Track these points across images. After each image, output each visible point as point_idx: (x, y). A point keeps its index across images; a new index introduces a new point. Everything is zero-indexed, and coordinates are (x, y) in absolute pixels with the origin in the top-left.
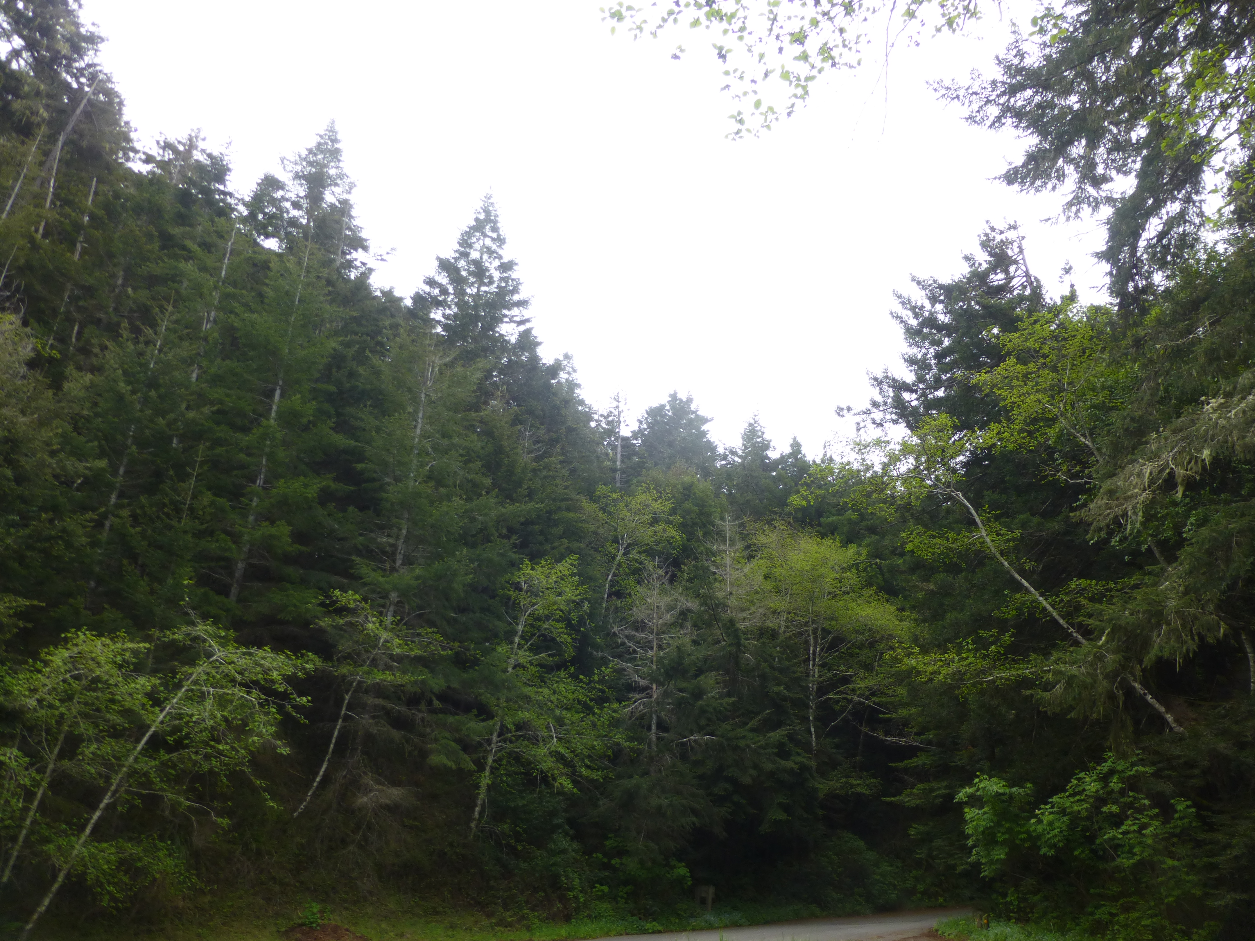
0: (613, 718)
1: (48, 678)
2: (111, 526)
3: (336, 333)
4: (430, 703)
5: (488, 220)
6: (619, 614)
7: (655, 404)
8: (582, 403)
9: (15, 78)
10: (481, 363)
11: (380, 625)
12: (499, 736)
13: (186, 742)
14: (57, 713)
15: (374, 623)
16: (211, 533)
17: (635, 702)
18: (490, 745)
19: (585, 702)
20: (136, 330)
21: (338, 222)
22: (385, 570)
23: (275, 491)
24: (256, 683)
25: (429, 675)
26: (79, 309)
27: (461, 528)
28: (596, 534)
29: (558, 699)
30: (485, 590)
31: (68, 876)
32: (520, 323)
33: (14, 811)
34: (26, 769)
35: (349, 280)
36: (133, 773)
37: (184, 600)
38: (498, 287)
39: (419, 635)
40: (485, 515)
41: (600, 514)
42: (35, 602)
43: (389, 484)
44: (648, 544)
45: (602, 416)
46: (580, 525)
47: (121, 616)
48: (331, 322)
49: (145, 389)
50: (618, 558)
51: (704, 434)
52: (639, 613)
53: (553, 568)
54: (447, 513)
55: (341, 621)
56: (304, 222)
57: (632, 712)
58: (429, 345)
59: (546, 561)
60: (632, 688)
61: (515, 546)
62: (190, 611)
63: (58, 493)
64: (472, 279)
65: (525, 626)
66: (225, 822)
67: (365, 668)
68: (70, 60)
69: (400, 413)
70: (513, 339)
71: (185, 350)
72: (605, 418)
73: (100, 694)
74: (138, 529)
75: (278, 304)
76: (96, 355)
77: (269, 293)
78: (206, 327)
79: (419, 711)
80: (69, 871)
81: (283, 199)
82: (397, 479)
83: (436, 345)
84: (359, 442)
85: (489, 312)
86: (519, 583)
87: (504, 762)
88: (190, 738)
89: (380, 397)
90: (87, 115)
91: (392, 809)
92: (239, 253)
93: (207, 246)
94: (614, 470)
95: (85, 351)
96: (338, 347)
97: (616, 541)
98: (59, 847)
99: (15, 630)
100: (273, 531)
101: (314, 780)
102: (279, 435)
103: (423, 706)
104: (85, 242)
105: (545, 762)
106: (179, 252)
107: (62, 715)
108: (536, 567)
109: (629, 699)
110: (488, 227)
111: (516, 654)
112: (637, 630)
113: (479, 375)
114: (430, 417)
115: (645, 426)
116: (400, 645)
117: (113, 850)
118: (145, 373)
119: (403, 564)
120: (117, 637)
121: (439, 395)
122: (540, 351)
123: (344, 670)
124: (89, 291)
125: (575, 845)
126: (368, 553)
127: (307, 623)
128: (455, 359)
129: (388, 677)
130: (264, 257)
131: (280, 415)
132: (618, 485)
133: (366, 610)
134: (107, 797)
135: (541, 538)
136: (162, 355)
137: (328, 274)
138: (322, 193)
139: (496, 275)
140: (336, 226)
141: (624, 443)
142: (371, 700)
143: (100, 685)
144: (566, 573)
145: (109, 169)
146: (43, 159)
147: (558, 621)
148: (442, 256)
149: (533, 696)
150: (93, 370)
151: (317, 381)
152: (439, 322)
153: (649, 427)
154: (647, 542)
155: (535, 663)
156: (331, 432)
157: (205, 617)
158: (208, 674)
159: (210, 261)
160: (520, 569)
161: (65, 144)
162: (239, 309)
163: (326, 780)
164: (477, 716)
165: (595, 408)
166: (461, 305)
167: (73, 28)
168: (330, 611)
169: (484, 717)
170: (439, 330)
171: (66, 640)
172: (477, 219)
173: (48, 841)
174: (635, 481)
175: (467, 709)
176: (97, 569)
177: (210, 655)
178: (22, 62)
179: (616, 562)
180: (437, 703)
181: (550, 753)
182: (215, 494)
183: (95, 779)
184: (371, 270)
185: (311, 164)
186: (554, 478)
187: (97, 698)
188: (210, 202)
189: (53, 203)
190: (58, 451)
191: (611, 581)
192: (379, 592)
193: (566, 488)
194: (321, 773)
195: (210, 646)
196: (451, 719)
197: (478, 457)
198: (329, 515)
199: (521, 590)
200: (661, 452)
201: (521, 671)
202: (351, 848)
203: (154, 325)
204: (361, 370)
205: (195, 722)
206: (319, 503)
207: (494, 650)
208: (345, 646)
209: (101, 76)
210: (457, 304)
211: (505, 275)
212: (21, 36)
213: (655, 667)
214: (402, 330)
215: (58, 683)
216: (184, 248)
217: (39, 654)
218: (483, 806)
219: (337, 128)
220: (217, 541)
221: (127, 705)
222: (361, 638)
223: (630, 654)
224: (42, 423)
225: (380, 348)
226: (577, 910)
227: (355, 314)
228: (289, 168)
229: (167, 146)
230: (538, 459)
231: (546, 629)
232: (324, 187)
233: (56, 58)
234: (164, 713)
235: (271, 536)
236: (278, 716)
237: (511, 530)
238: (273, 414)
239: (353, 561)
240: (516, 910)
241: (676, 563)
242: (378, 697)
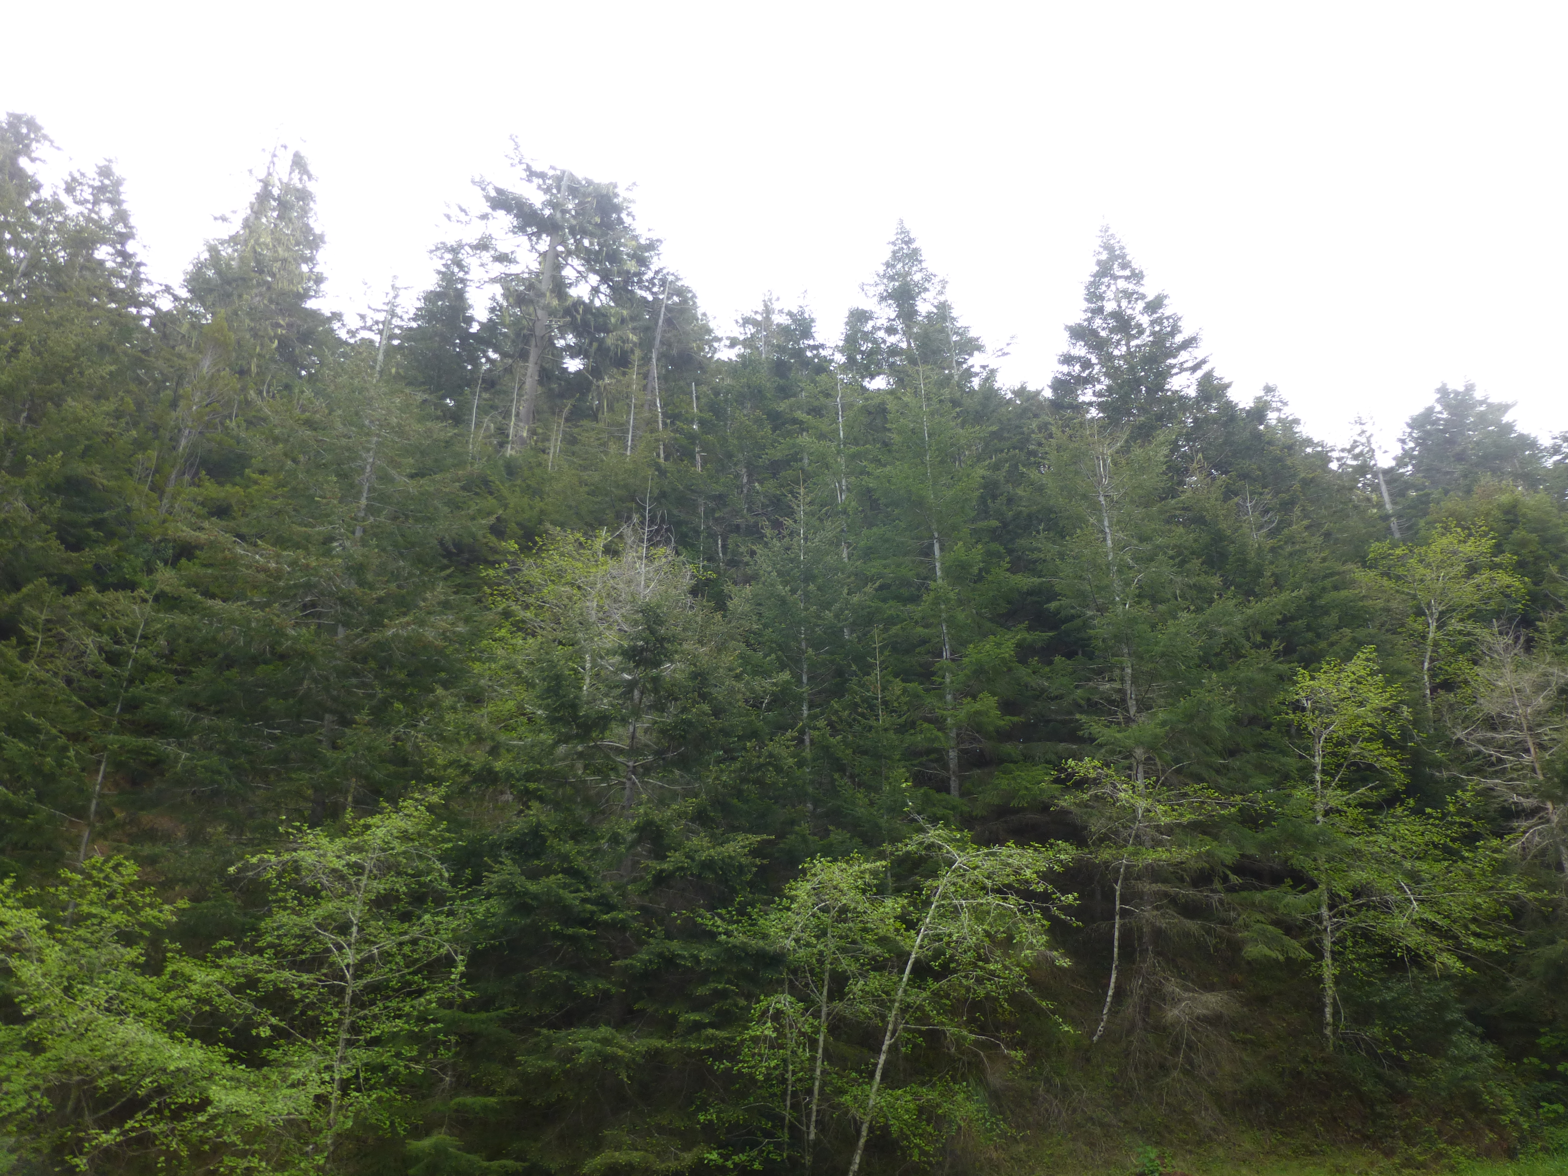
0: (1496, 860)
1: (798, 914)
2: (811, 741)
3: (979, 459)
4: (1225, 879)
5: (1113, 257)
6: (1457, 712)
7: (1418, 410)
8: (1309, 442)
9: (601, 314)
10: (1161, 436)
11: (1134, 792)
12: (1331, 908)
13: (952, 965)
14: (815, 951)
15: (1125, 790)
16: (913, 725)
17: (1525, 832)
18: (1321, 923)
19: (1445, 845)
20: (777, 525)
21: (943, 330)
22: (1119, 723)
23: (966, 660)
24: (1009, 886)
25: (1215, 843)
26: (716, 520)
27: (1200, 647)
28: (1388, 610)
29: (1402, 847)
30: (1253, 720)
31: (871, 1129)
32: (1194, 369)
33: (803, 1061)
34: (803, 1015)
35: (972, 392)
36: (906, 1008)
37: (907, 806)
38: (1153, 333)
39: (1185, 795)
40: (1227, 624)
41: (1385, 582)
42: (765, 837)
43: (1092, 618)
44: (1472, 606)
45: (1343, 450)
46: (1361, 604)
47: (848, 835)
48: (969, 447)
49: (802, 585)
50: (1431, 635)
51: (1509, 427)
52: (1490, 706)
53: (1341, 671)
54: (1177, 634)
55: (1085, 796)
56: (904, 345)
57: (1524, 849)
58: (1092, 435)
59: (1329, 663)
60: (1510, 813)
61: (1277, 655)
62: (917, 817)
63: (753, 717)
64: (1116, 337)
65: (1324, 756)
66: (1019, 1055)
67: (1130, 848)
68: (639, 274)
69: (1081, 528)
70: (1192, 392)
71: (830, 529)
72: (1349, 451)
73: (851, 925)
74: (839, 737)
75: (909, 447)
76: (747, 564)
77: (896, 438)
78: (841, 498)
79: (1212, 891)
80: (871, 1122)
81: (876, 329)
82: (1102, 609)
83: (1099, 433)
84: (1043, 576)
85: (1151, 369)
86: (1298, 701)
87: (1349, 943)
88: (957, 961)
89: (1052, 516)
90: (669, 322)
91: (1215, 1020)
92: (851, 405)
93: (816, 411)
94: (1386, 518)
95: (733, 563)
96: (987, 473)
97: (1420, 612)
98: (855, 1098)
99: (755, 869)
100: (977, 706)
101: (1106, 994)
102: (952, 595)
103: (1217, 885)
104: (702, 451)
105: (1410, 936)
106: (790, 428)
107: (821, 953)
108: (1317, 675)
109: (1512, 830)
110: (1115, 266)
111: (1323, 796)
112: (1494, 728)
113: (1165, 450)
114: (1119, 522)
115: (1412, 445)
116: (1165, 812)
117: (909, 1098)
118: (798, 567)
119: (1139, 711)
120: (852, 859)
121: (1122, 491)
122: (1232, 395)
123: (1105, 854)
124: (721, 499)
125: (1490, 1048)
126: (1092, 707)
127: (1045, 808)
128: (1127, 441)
129: (1162, 855)
130: (877, 401)
131: (947, 572)
132: (1397, 535)
133: (1112, 776)
134: (887, 1038)
135: (1310, 635)
136: (809, 543)
137: (950, 393)
138: (913, 306)
139: (1145, 320)
140: (941, 336)
141: (1388, 477)
142: (1148, 887)
143: (849, 915)
144: (1363, 673)
145: (701, 368)
146: (645, 382)
147: (1369, 740)
148: (1072, 323)
149: (1364, 848)
150: (747, 580)
151: (974, 520)
152: (1091, 404)
153: (1418, 444)
154: (1469, 602)
155: (1353, 803)
156: (1008, 574)
157: (934, 820)
158: (954, 884)
159: (824, 426)
160: (1295, 683)
161: (658, 360)
162: (870, 467)
163: (1120, 993)
164: (1293, 887)
165: (1329, 442)
166: (1112, 373)
167: (634, 243)
168: (1068, 787)
169: (1303, 886)
170: (1094, 413)
171: (804, 872)
172: (1099, 263)
173: (841, 1092)
174: (1422, 523)
175: (1276, 879)
176: (810, 790)
177: (950, 863)
178: (602, 297)
179: (1429, 642)
180: (1234, 879)
181: (1413, 923)
182: (903, 681)
183: (870, 1019)
184: (993, 372)
185: (892, 278)
186: (1303, 552)
187: (850, 929)
188: (806, 363)
189: (665, 424)
190: (742, 673)
191: (1429, 669)
192: (1120, 752)
193: (1324, 560)
194: (1112, 985)
195: (948, 852)
196: (1258, 896)
197: (1193, 553)
198: (1034, 673)
199: (1304, 709)
200: (1448, 473)
201: (1337, 819)
202: (1175, 1074)
203: (791, 513)
204: (1020, 492)
205: (957, 942)
206: (1019, 662)
207: (1290, 796)
208: (1097, 826)
209: (670, 278)
210: (1106, 375)
211: (1155, 316)
212: (596, 272)
213: (1541, 778)
214: (1054, 429)
215: (808, 919)
216: (795, 421)
217: (782, 890)
218: (1335, 1004)
219: (907, 226)
220: (921, 732)
221: (882, 932)
222: (1114, 812)
223: (1492, 765)
224: (720, 649)
225: (1034, 459)
226: (1522, 1140)
227: (994, 428)
228: (870, 294)
229: (746, 321)
230: (1272, 534)
231: (1355, 755)
232: (913, 299)
233: (628, 277)
234: (921, 935)
235: (978, 713)
236: (1045, 922)
237: (1268, 636)
238: (939, 573)
239: (1077, 721)
240: (1427, 1145)
241: (1527, 622)
242: (1156, 882)
